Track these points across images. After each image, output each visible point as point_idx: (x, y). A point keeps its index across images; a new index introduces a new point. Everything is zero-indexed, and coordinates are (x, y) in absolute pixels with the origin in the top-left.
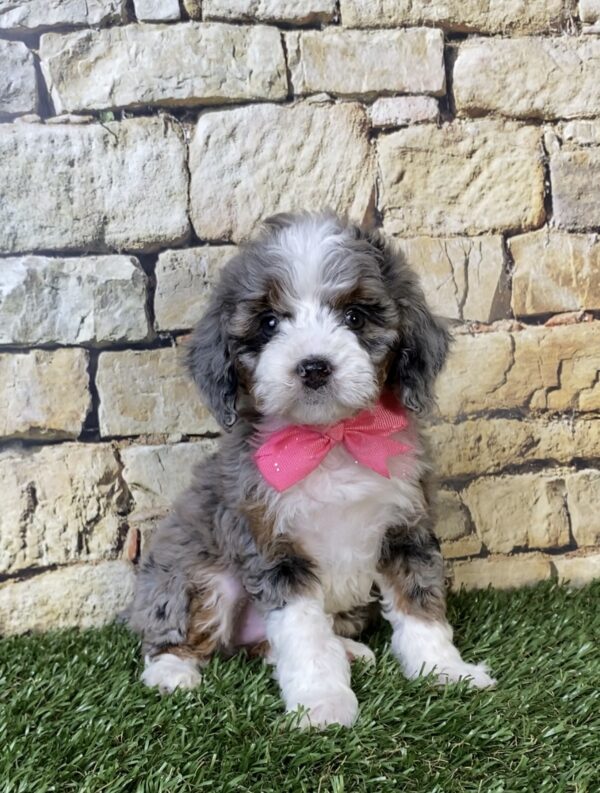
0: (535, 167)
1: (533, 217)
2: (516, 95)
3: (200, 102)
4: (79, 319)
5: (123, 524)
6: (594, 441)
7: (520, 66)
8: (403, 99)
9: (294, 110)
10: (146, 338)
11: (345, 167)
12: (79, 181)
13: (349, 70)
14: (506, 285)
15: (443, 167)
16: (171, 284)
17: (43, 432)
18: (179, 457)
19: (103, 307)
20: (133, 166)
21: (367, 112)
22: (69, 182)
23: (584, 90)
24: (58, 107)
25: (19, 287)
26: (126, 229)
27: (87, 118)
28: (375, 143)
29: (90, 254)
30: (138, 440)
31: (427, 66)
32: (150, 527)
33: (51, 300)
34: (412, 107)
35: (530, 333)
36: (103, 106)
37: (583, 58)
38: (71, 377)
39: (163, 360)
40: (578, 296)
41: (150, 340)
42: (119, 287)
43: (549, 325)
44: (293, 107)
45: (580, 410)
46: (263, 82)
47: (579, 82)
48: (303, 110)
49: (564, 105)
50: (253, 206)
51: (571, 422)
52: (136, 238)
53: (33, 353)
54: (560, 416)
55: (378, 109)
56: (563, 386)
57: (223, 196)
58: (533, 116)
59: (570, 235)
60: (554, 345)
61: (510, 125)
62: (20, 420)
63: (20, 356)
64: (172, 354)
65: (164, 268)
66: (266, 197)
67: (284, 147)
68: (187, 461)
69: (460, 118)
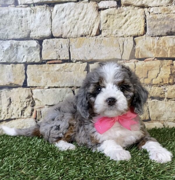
0: (142, 19)
1: (142, 32)
3: (55, 2)
4: (23, 56)
5: (33, 109)
6: (156, 92)
8: (107, 1)
9: (79, 4)
10: (39, 62)
11: (92, 19)
12: (24, 22)
14: (134, 50)
15: (118, 19)
16: (46, 48)
17: (13, 85)
18: (47, 92)
19: (29, 53)
20: (38, 18)
21: (98, 5)
22: (22, 22)
24: (19, 3)
25: (8, 48)
26: (35, 34)
27: (26, 6)
28: (100, 13)
29: (26, 40)
30: (37, 88)
32: (39, 110)
33: (16, 51)
34: (110, 3)
35: (140, 63)
36: (30, 3)
38: (21, 71)
39: (44, 68)
40: (153, 54)
41: (41, 62)
42: (33, 49)
43: (145, 61)
44: (79, 3)
45: (153, 83)
48: (81, 4)
49: (150, 3)
50: (68, 28)
51: (150, 87)
52: (38, 36)
53: (11, 65)
54: (147, 86)
55: (101, 4)
56: (148, 77)
57: (60, 26)
58: (142, 6)
59: (151, 37)
60: (146, 66)
61: (136, 8)
62: (8, 81)
63: (8, 65)
64: (46, 66)
65: (45, 44)
66: (71, 26)
67: (76, 13)
68: (49, 93)
69: (123, 6)
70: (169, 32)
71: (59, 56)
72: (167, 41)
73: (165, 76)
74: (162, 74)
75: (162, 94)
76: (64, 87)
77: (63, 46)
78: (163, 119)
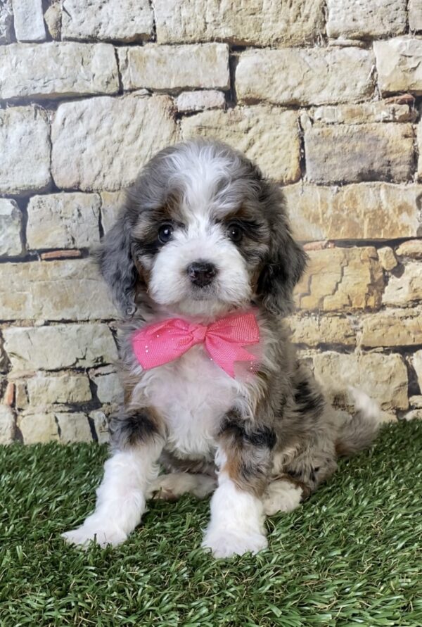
0: (294, 139)
1: (292, 175)
2: (280, 89)
3: (60, 96)
5: (4, 380)
6: (334, 332)
7: (283, 68)
8: (199, 93)
9: (123, 101)
10: (20, 254)
11: (158, 139)
13: (162, 73)
15: (228, 139)
16: (38, 218)
18: (42, 335)
20: (13, 139)
21: (174, 102)
23: (330, 85)
26: (8, 181)
28: (180, 123)
30: (14, 323)
31: (217, 70)
32: (23, 383)
34: (206, 98)
37: (330, 63)
39: (32, 270)
40: (323, 230)
41: (23, 256)
42: (3, 220)
44: (123, 98)
45: (324, 310)
46: (102, 82)
47: (326, 80)
48: (130, 100)
49: (314, 95)
50: (94, 165)
51: (318, 318)
52: (15, 187)
55: (182, 99)
56: (312, 293)
57: (74, 159)
58: (293, 103)
59: (318, 187)
61: (276, 110)
64: (38, 266)
65: (34, 207)
66: (103, 160)
67: (116, 125)
68: (48, 338)
69: (240, 105)
70: (364, 171)
71: (73, 239)
72: (359, 196)
73: (356, 288)
74: (347, 284)
75: (349, 336)
76: (88, 321)
77: (82, 212)
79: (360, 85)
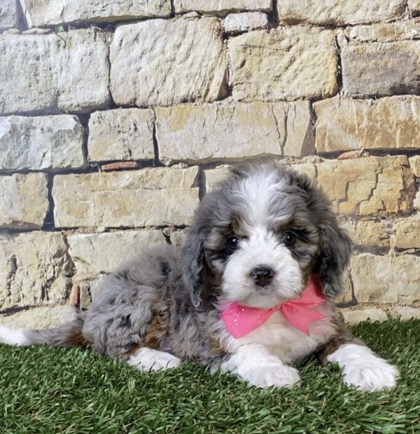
0: (331, 57)
1: (330, 89)
2: (318, 10)
3: (117, 19)
4: (42, 154)
5: (69, 283)
6: (369, 235)
8: (245, 13)
9: (175, 23)
10: (83, 166)
11: (207, 58)
12: (42, 69)
14: (312, 133)
15: (271, 58)
16: (98, 132)
17: (20, 224)
18: (103, 241)
19: (56, 147)
20: (75, 59)
21: (222, 23)
22: (36, 70)
23: (364, 5)
24: (30, 24)
25: (6, 135)
26: (71, 98)
27: (47, 30)
28: (227, 42)
29: (48, 114)
30: (78, 230)
32: (86, 285)
33: (25, 143)
34: (251, 19)
35: (328, 164)
36: (57, 23)
38: (37, 190)
39: (93, 180)
40: (359, 140)
41: (85, 168)
42: (66, 134)
43: (340, 159)
44: (175, 21)
45: (361, 213)
46: (156, 6)
47: (361, 0)
48: (180, 22)
49: (350, 15)
50: (149, 83)
51: (354, 223)
52: (77, 104)
53: (14, 176)
54: (347, 219)
55: (229, 21)
56: (349, 199)
57: (130, 77)
58: (330, 23)
59: (354, 100)
60: (343, 171)
61: (315, 29)
62: (7, 216)
63: (7, 177)
64: (99, 177)
65: (94, 123)
66: (157, 78)
67: (169, 46)
68: (108, 244)
69: (282, 26)
70: (396, 86)
71: (130, 152)
72: (391, 108)
73: (390, 194)
74: (382, 189)
75: (384, 239)
76: (144, 227)
77: (138, 126)
78: (386, 300)
79: (392, 5)
